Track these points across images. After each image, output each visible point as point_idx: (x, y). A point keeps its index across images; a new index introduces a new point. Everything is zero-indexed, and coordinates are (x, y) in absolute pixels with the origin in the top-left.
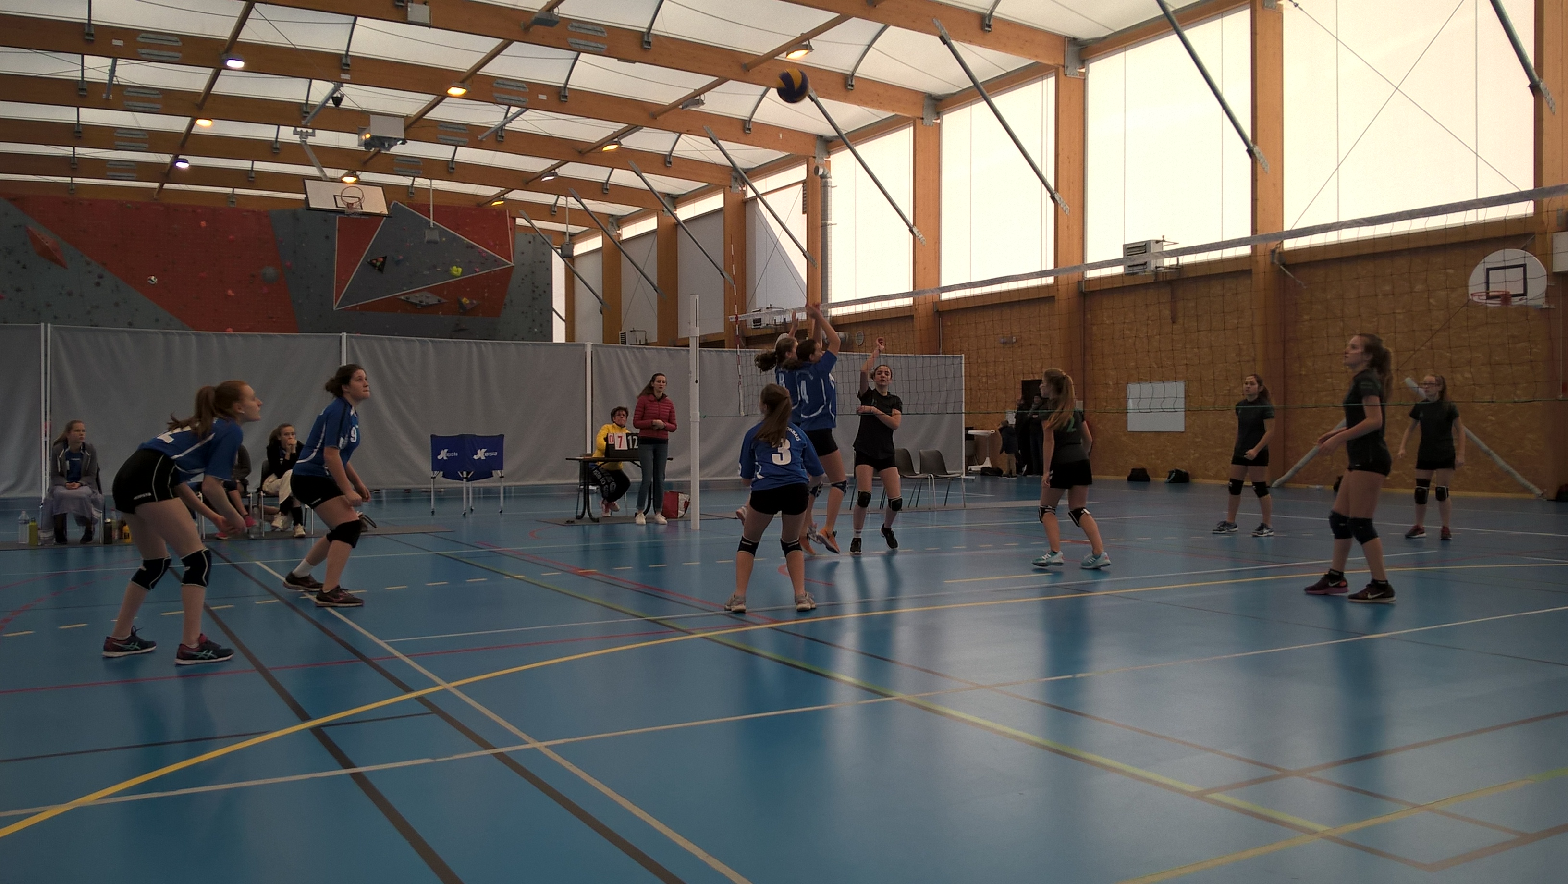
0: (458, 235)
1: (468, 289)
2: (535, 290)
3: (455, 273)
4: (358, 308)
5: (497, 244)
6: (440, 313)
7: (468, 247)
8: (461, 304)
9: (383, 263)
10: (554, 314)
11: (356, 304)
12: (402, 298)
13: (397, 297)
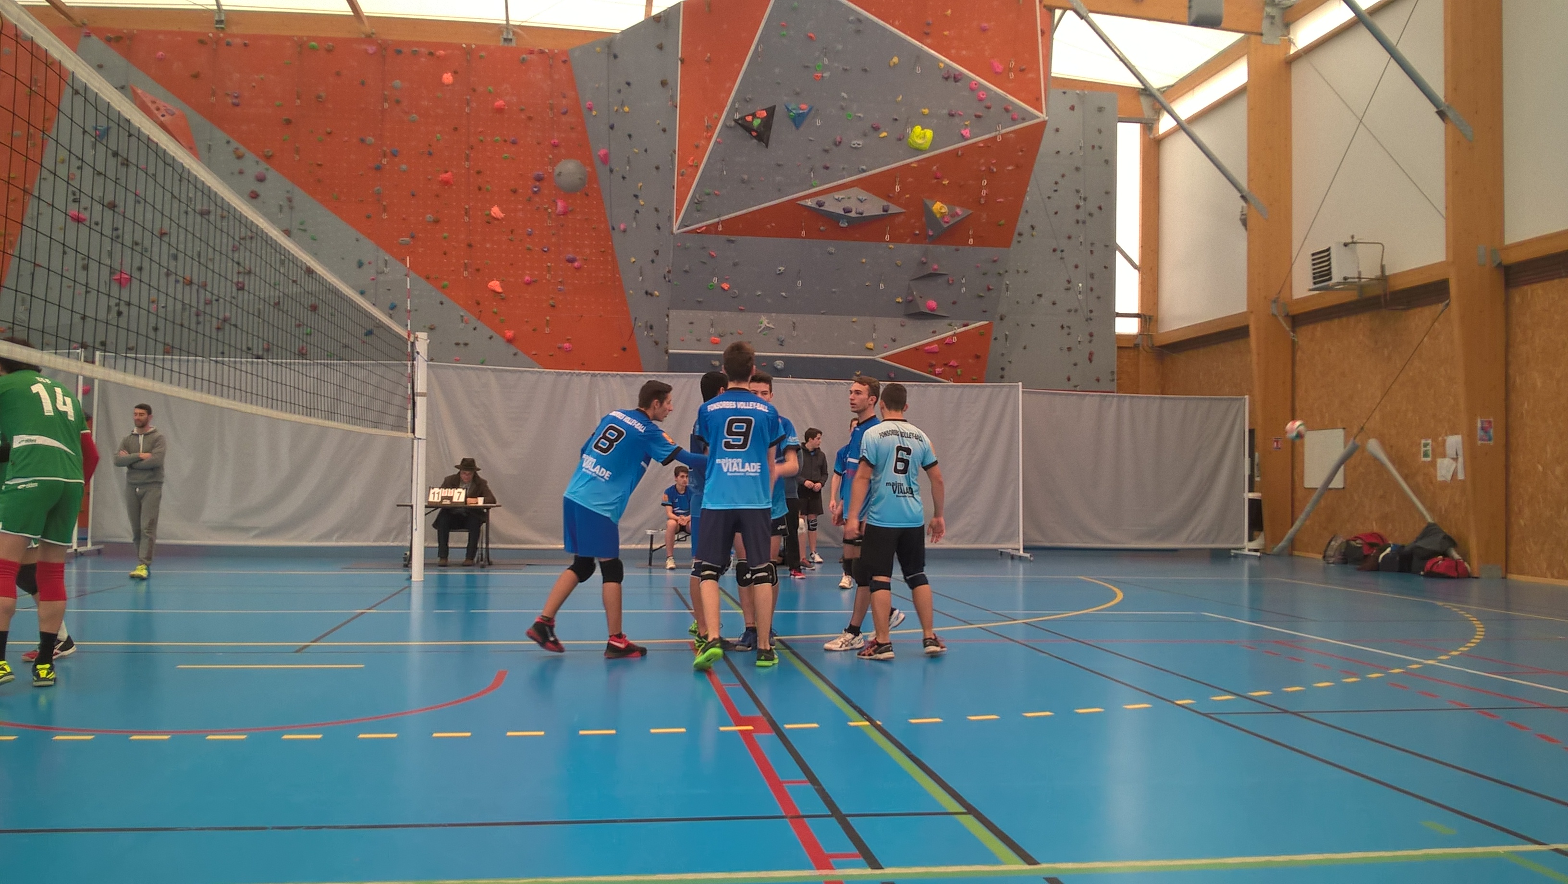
0: (926, 48)
1: (946, 182)
2: (1082, 203)
3: (920, 141)
4: (720, 228)
5: (1010, 70)
6: (887, 237)
7: (947, 79)
8: (930, 214)
9: (767, 123)
10: (1118, 254)
11: (716, 220)
12: (809, 203)
13: (798, 202)
